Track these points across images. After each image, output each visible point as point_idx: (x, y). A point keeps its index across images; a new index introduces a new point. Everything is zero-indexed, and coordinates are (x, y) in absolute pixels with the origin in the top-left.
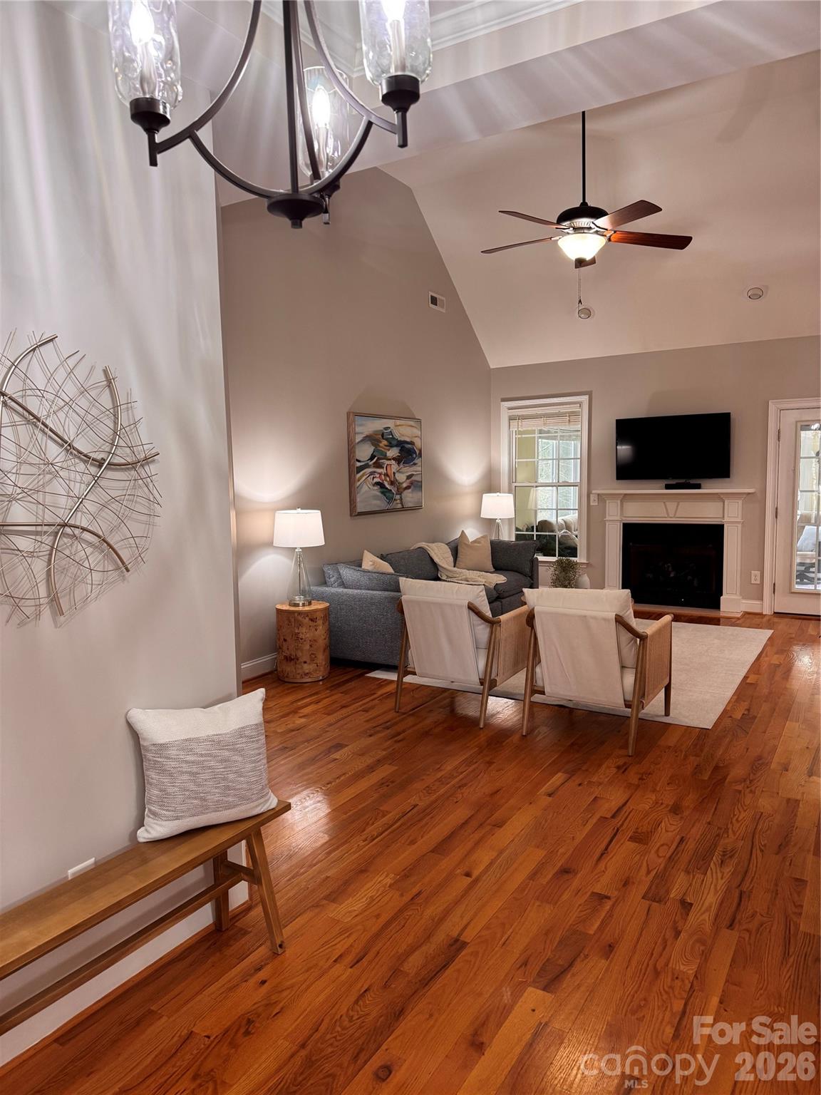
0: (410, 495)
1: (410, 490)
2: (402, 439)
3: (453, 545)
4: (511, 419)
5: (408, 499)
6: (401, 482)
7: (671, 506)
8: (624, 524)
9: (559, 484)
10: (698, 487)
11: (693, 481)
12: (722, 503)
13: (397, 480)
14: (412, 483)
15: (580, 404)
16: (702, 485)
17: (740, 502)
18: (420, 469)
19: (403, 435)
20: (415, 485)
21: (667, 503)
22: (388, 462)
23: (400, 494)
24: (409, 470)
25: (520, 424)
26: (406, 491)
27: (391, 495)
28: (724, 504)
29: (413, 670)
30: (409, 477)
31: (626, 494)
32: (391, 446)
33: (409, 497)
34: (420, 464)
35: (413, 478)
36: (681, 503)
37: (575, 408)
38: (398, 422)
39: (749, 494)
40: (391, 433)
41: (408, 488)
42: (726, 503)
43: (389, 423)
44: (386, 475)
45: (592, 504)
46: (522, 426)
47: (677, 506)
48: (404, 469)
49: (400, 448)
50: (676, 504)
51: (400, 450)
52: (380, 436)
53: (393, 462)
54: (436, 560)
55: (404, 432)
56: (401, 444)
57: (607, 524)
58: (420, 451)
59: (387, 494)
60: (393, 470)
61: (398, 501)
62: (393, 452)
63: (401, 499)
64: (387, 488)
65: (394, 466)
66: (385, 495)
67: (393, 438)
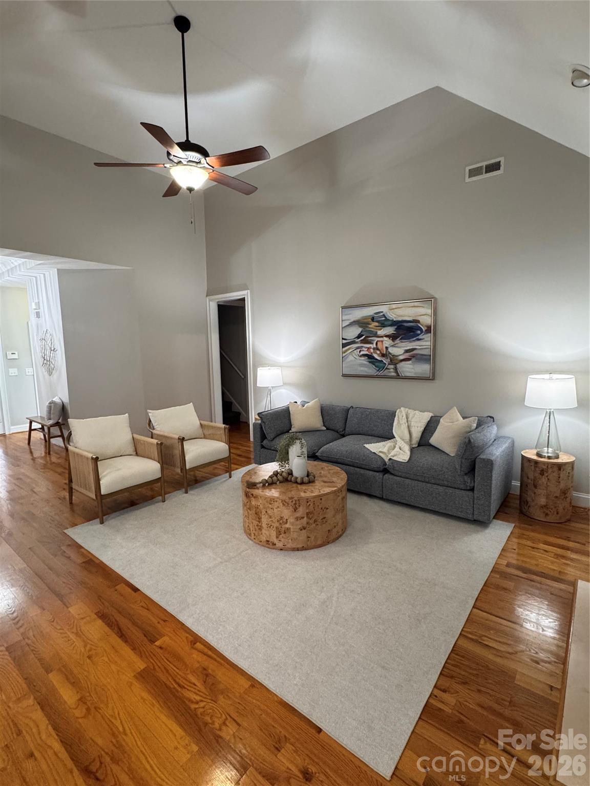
0: (409, 366)
1: (410, 362)
2: (398, 320)
5: (405, 370)
6: (397, 354)
13: (390, 353)
14: (412, 356)
18: (426, 343)
19: (399, 317)
20: (417, 357)
22: (380, 339)
23: (395, 365)
24: (408, 345)
26: (403, 362)
27: (382, 365)
30: (408, 351)
32: (383, 326)
33: (407, 368)
34: (427, 339)
35: (415, 352)
38: (394, 306)
40: (384, 316)
41: (406, 360)
43: (383, 308)
44: (376, 349)
48: (402, 344)
49: (396, 327)
52: (370, 320)
53: (386, 339)
55: (401, 315)
56: (397, 324)
58: (430, 327)
59: (378, 364)
60: (386, 345)
61: (392, 370)
62: (386, 331)
63: (395, 369)
64: (377, 359)
65: (387, 342)
66: (374, 364)
67: (387, 320)
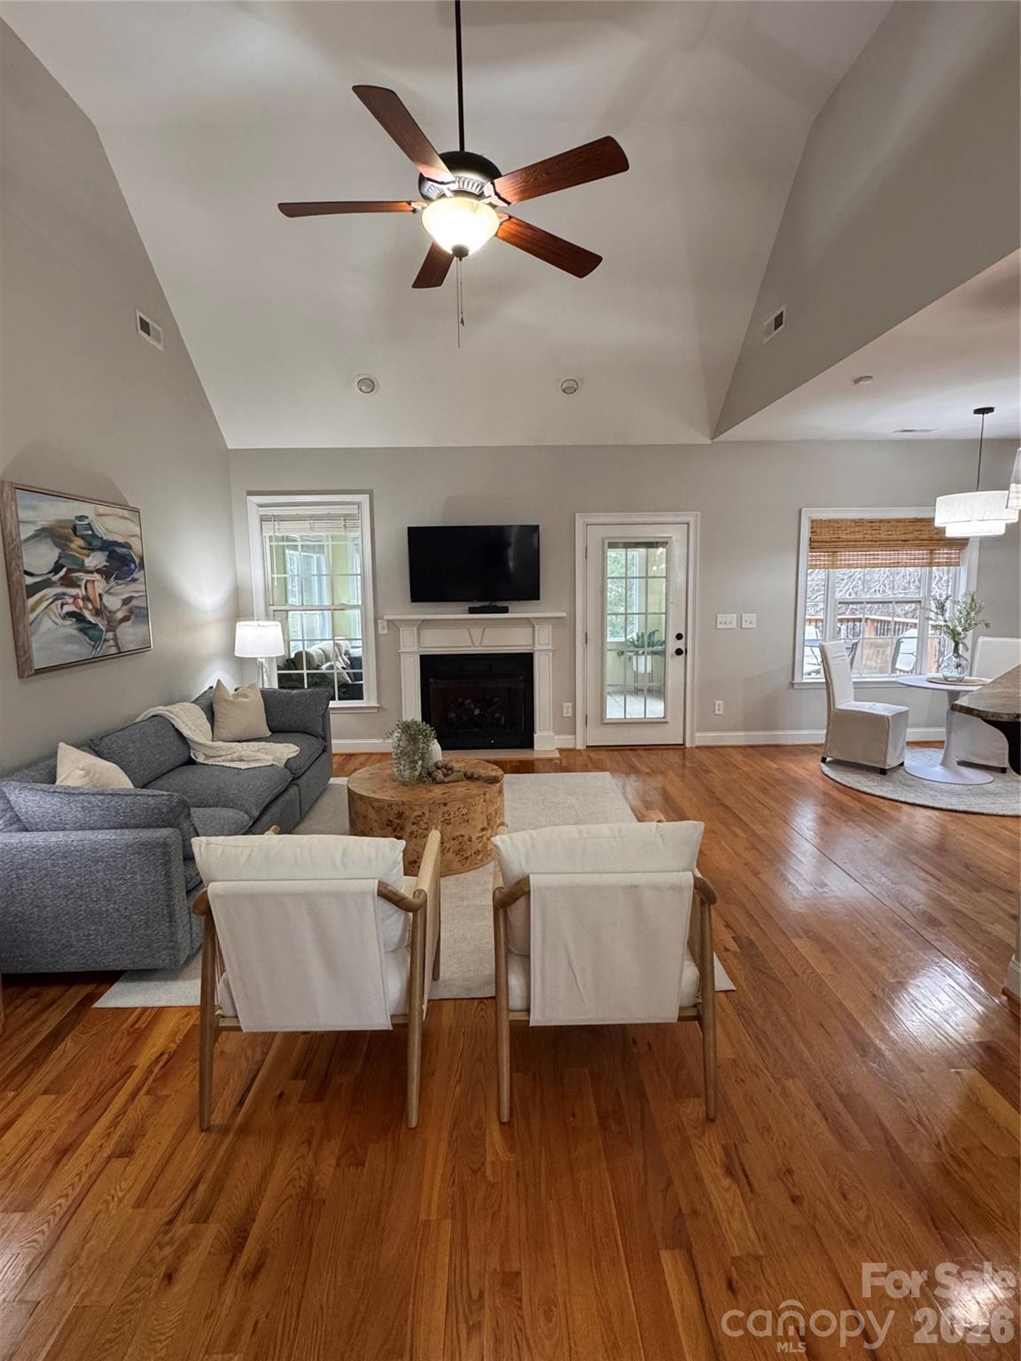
0: (131, 630)
1: (129, 623)
2: (110, 538)
3: (205, 702)
4: (263, 519)
5: (128, 637)
6: (113, 609)
7: (476, 633)
8: (421, 656)
9: (334, 607)
10: (505, 610)
11: (499, 604)
12: (530, 629)
13: (105, 607)
14: (131, 611)
15: (359, 505)
16: (510, 610)
17: (551, 627)
18: (142, 587)
19: (110, 532)
20: (137, 613)
21: (472, 631)
22: (87, 577)
23: (114, 631)
24: (125, 590)
25: (276, 527)
26: (123, 625)
27: (97, 633)
28: (534, 631)
29: (232, 1023)
30: (126, 601)
31: (424, 620)
32: (91, 548)
33: (129, 634)
34: (142, 580)
35: (134, 603)
36: (487, 630)
37: (353, 510)
38: (102, 509)
39: (559, 618)
40: (90, 527)
41: (126, 619)
42: (536, 627)
43: (87, 510)
44: (86, 599)
45: (380, 632)
46: (279, 529)
47: (483, 633)
48: (118, 589)
49: (107, 553)
50: (481, 630)
51: (108, 557)
52: (70, 531)
53: (97, 576)
54: (186, 732)
55: (112, 526)
56: (108, 547)
57: (402, 656)
58: (142, 559)
59: (91, 632)
60: (99, 590)
61: (111, 643)
62: (96, 560)
63: (115, 639)
64: (90, 622)
65: (100, 584)
66: (86, 634)
67: (94, 536)
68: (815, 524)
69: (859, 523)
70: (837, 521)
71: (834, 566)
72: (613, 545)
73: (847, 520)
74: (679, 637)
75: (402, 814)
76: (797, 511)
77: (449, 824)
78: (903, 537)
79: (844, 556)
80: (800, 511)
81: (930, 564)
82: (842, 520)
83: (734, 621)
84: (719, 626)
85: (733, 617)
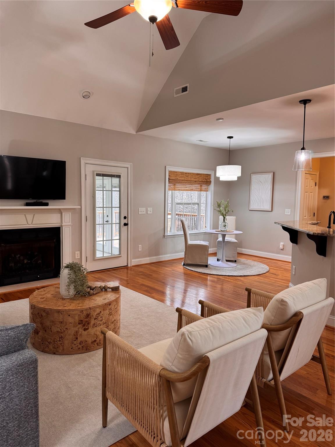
7: (30, 217)
10: (47, 204)
12: (60, 215)
16: (49, 204)
17: (70, 213)
21: (27, 215)
28: (62, 215)
36: (36, 215)
39: (74, 209)
42: (63, 213)
47: (33, 217)
68: (170, 172)
69: (182, 173)
70: (176, 172)
71: (175, 190)
72: (98, 175)
73: (179, 172)
74: (125, 218)
75: (89, 315)
76: (164, 167)
77: (111, 315)
78: (195, 180)
79: (178, 186)
80: (165, 167)
81: (201, 190)
82: (178, 172)
83: (145, 211)
84: (140, 213)
85: (144, 209)
